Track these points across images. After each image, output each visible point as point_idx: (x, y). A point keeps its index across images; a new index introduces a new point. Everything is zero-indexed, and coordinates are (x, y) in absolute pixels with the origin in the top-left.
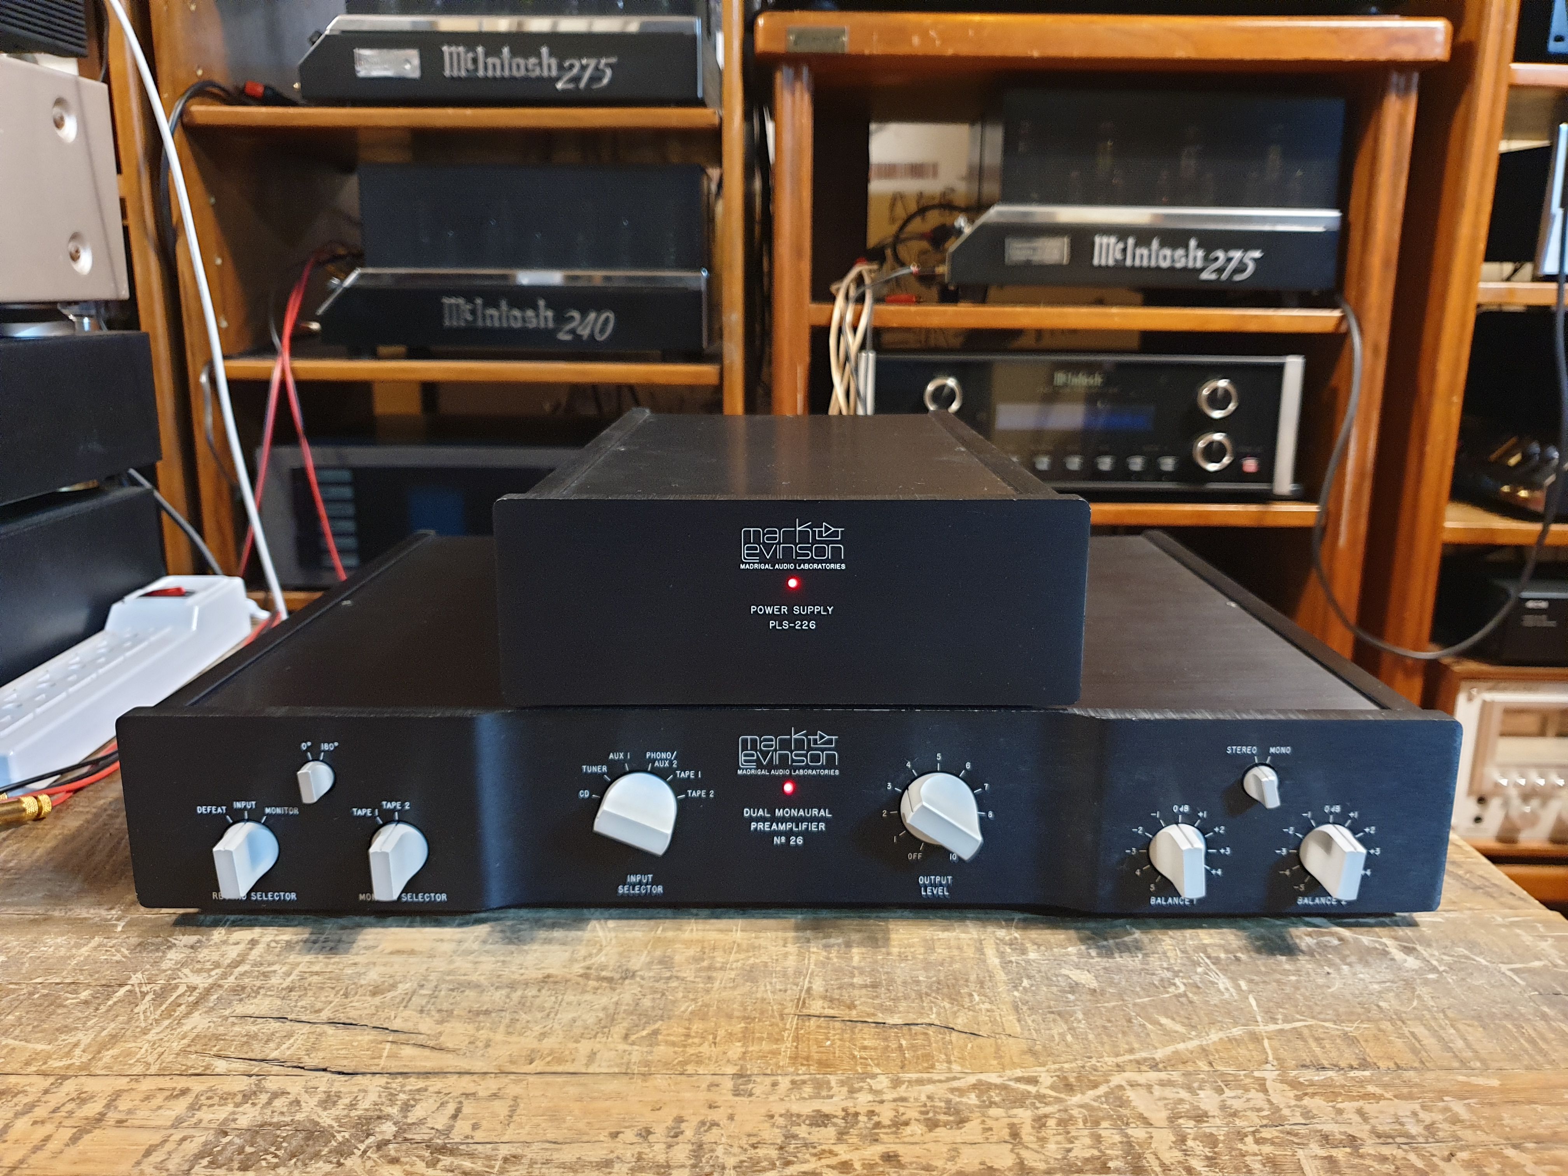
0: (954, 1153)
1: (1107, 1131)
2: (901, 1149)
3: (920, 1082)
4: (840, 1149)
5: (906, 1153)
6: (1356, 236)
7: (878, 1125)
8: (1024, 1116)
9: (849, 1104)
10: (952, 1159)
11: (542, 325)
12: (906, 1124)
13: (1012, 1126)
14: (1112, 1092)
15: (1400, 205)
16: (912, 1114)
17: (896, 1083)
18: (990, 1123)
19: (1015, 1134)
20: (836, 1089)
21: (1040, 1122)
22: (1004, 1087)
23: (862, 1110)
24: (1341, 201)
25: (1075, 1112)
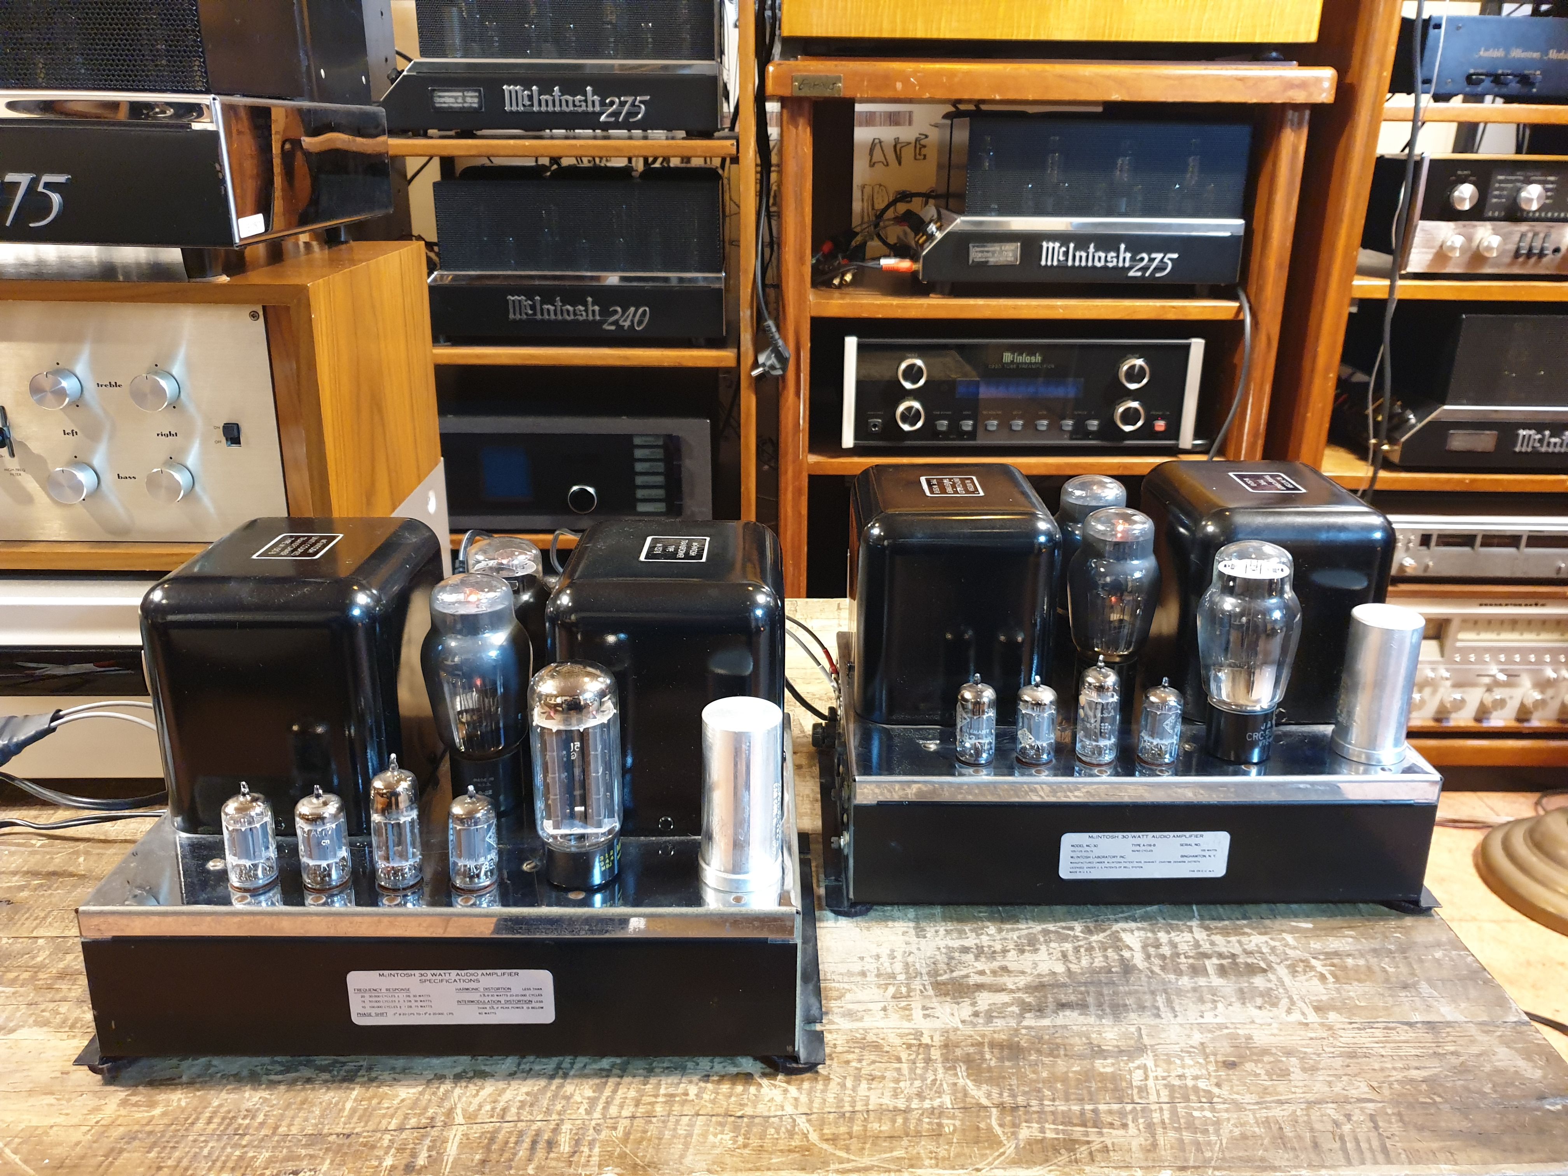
0: (1035, 965)
1: (1110, 953)
2: (1008, 965)
3: (1013, 930)
4: (976, 964)
5: (1012, 966)
6: (1258, 239)
7: (994, 952)
8: (1068, 946)
9: (978, 941)
10: (1035, 968)
11: (591, 318)
12: (1008, 951)
13: (1062, 952)
14: (1113, 933)
15: (1292, 219)
16: (1011, 946)
17: (1000, 930)
18: (1051, 951)
19: (1064, 955)
20: (969, 934)
21: (1077, 950)
22: (1056, 932)
23: (985, 944)
24: (1246, 211)
25: (1094, 944)
